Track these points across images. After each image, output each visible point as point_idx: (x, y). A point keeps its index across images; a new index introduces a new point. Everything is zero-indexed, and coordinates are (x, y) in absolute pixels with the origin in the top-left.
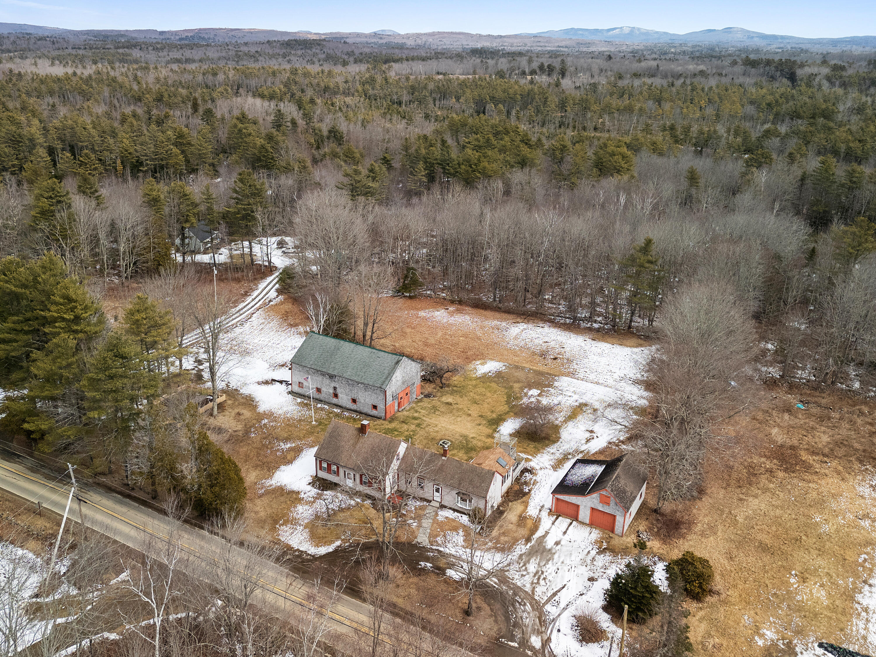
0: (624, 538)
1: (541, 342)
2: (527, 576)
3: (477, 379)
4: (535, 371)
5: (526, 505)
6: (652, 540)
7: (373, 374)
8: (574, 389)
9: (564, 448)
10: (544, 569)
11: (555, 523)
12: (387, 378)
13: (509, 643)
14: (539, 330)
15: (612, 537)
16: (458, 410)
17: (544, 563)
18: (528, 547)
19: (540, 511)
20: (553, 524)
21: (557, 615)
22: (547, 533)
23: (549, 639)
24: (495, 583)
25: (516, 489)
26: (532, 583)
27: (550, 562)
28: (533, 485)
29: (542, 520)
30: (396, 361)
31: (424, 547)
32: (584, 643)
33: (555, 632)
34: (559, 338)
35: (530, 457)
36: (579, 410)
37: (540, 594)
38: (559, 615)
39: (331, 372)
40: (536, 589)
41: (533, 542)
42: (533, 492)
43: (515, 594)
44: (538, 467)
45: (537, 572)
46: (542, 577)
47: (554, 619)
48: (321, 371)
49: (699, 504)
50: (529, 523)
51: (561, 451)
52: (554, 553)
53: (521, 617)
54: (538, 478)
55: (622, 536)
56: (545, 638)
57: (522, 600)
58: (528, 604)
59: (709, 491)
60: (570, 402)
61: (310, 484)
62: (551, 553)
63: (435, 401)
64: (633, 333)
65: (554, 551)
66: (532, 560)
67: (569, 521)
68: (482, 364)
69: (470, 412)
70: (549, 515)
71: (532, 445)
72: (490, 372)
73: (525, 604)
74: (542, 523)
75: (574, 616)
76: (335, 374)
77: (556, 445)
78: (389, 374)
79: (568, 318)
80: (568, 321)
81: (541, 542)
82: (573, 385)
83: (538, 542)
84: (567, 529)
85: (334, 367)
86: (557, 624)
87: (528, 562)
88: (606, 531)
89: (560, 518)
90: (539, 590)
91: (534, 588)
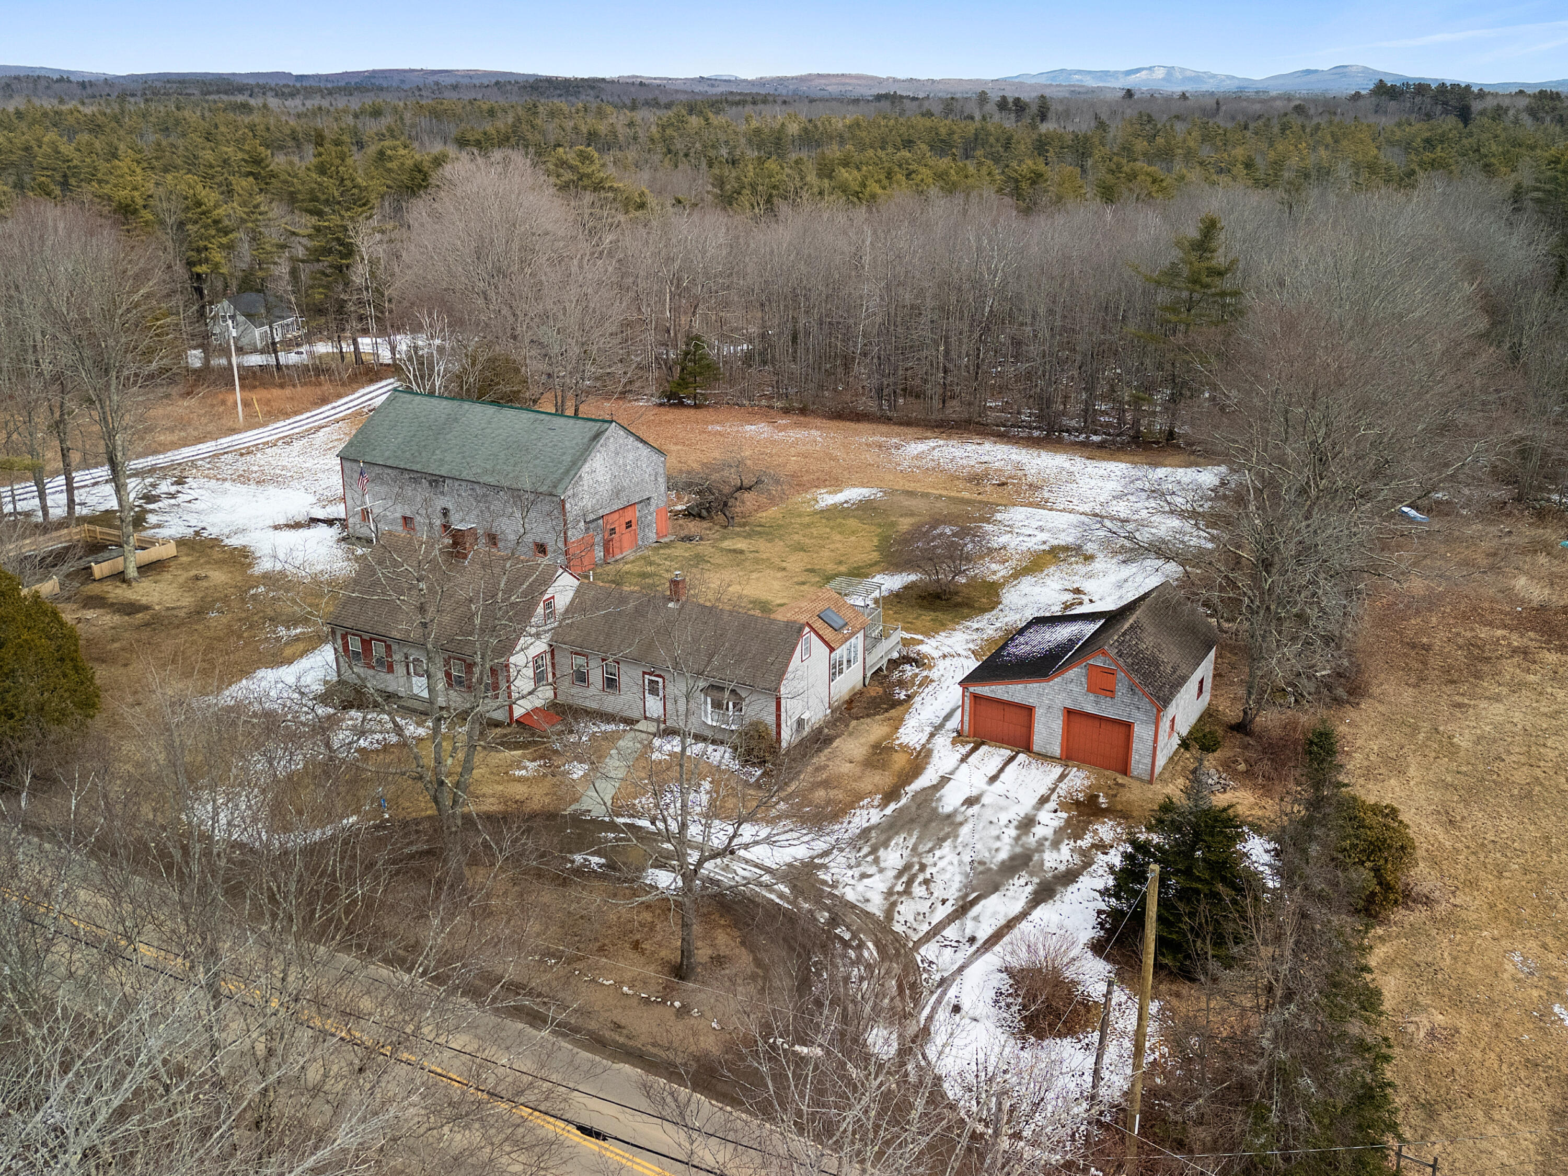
0: (1157, 787)
2: (877, 877)
5: (896, 724)
6: (1234, 789)
7: (534, 466)
9: (1006, 619)
10: (928, 860)
11: (970, 760)
12: (566, 473)
13: (797, 1048)
15: (1123, 786)
16: (757, 561)
17: (930, 845)
18: (888, 811)
19: (932, 735)
20: (964, 760)
21: (955, 967)
22: (944, 780)
23: (925, 1033)
24: (781, 896)
25: (873, 694)
26: (890, 893)
27: (947, 844)
28: (920, 686)
29: (935, 754)
30: (593, 433)
31: (593, 821)
32: (1033, 1039)
33: (945, 1012)
34: (1013, 457)
35: (920, 637)
36: (1049, 557)
37: (911, 919)
38: (961, 969)
39: (432, 470)
40: (900, 908)
41: (904, 801)
42: (917, 699)
43: (834, 921)
44: (936, 654)
45: (907, 867)
46: (921, 878)
47: (943, 981)
48: (410, 472)
49: (1353, 714)
50: (900, 761)
51: (998, 625)
52: (961, 824)
53: (847, 979)
54: (934, 674)
55: (1151, 782)
56: (912, 1029)
57: (854, 936)
58: (870, 945)
59: (1376, 691)
60: (1030, 545)
61: (317, 697)
62: (952, 823)
64: (1179, 447)
65: (959, 818)
66: (899, 839)
67: (1007, 753)
68: (830, 493)
69: (784, 564)
70: (954, 742)
71: (927, 617)
72: (846, 502)
73: (861, 945)
74: (935, 759)
75: (1007, 970)
76: (443, 473)
77: (987, 616)
78: (573, 464)
79: (1035, 428)
80: (1036, 433)
81: (926, 800)
82: (1037, 518)
83: (918, 801)
84: (1002, 770)
85: (441, 460)
86: (952, 993)
87: (886, 844)
88: (1107, 773)
89: (984, 749)
90: (906, 910)
91: (894, 904)
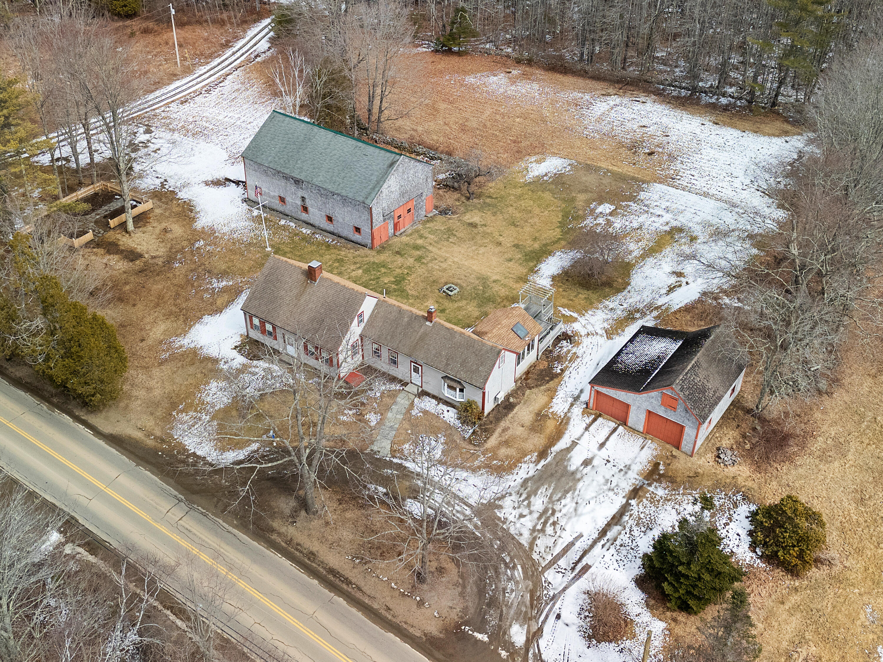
0: (695, 458)
1: (635, 127)
2: (528, 517)
3: (526, 184)
4: (614, 174)
5: (552, 393)
6: (740, 464)
7: (355, 181)
8: (668, 204)
9: (631, 300)
10: (557, 507)
11: (591, 428)
12: (373, 188)
13: (476, 634)
14: (638, 106)
15: (674, 457)
16: (485, 235)
17: (559, 495)
18: (539, 467)
19: (572, 405)
20: (587, 429)
21: (561, 588)
22: (574, 444)
23: (539, 632)
24: (476, 527)
25: (541, 367)
26: (533, 530)
27: (569, 495)
28: (570, 361)
29: (572, 422)
30: (390, 162)
31: (379, 460)
32: (594, 642)
33: (552, 618)
34: (664, 120)
35: (575, 315)
36: (668, 237)
37: (542, 550)
38: (564, 589)
39: (296, 175)
40: (538, 542)
41: (549, 459)
42: (567, 373)
43: (502, 549)
44: (583, 332)
45: (545, 511)
46: (551, 521)
47: (554, 596)
48: (283, 173)
49: (827, 401)
50: (551, 425)
51: (625, 306)
52: (579, 480)
53: (504, 590)
54: (579, 351)
55: (691, 456)
56: (534, 628)
57: (512, 560)
58: (519, 567)
59: (846, 381)
60: (657, 225)
61: (236, 347)
62: (574, 479)
63: (453, 221)
64: (778, 114)
65: (578, 476)
66: (542, 490)
67: (613, 425)
68: (538, 162)
69: (501, 239)
70: (583, 413)
71: (583, 294)
72: (546, 175)
73: (514, 567)
74: (570, 427)
75: (588, 593)
76: (302, 178)
77: (620, 296)
78: (378, 182)
79: (684, 88)
80: (683, 93)
81: (561, 459)
82: (667, 198)
83: (557, 460)
84: (607, 439)
85: (301, 168)
86: (557, 606)
87: (535, 492)
88: (668, 446)
89: (600, 420)
90: (541, 543)
91: (535, 539)
